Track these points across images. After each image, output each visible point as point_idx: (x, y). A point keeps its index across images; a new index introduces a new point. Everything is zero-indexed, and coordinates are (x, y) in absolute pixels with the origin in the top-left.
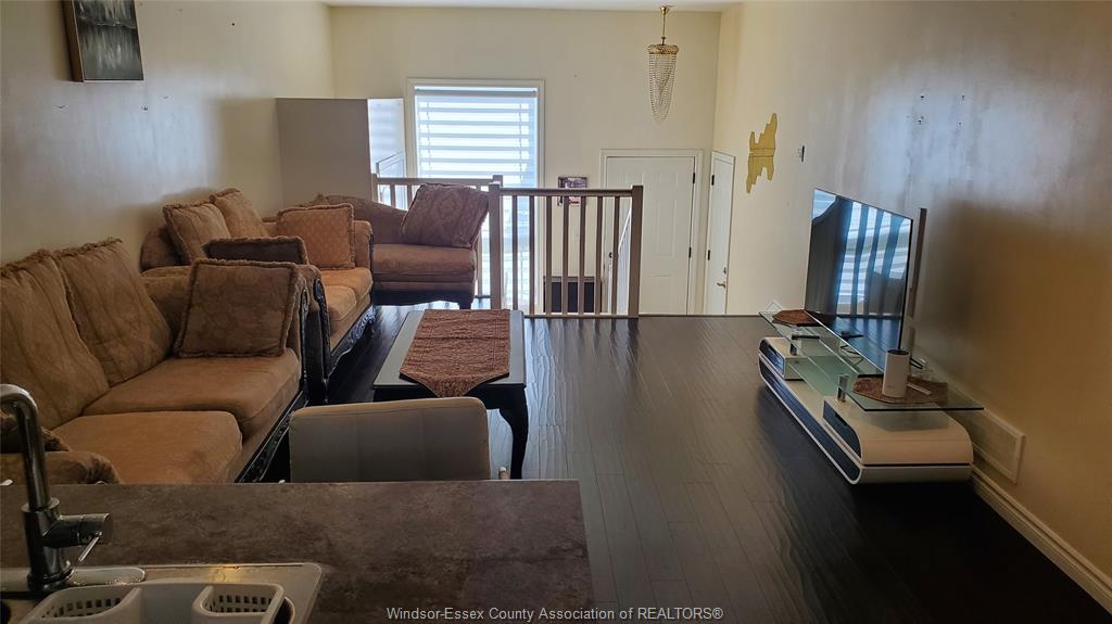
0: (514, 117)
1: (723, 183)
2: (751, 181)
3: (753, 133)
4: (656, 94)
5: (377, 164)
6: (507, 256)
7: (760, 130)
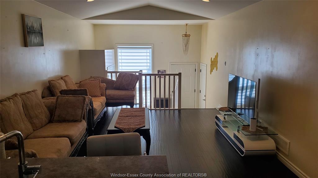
0: (145, 54)
1: (204, 71)
2: (211, 71)
3: (212, 58)
4: (184, 48)
5: (107, 68)
6: (144, 92)
7: (213, 57)
